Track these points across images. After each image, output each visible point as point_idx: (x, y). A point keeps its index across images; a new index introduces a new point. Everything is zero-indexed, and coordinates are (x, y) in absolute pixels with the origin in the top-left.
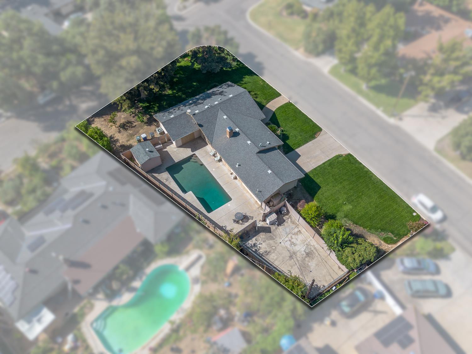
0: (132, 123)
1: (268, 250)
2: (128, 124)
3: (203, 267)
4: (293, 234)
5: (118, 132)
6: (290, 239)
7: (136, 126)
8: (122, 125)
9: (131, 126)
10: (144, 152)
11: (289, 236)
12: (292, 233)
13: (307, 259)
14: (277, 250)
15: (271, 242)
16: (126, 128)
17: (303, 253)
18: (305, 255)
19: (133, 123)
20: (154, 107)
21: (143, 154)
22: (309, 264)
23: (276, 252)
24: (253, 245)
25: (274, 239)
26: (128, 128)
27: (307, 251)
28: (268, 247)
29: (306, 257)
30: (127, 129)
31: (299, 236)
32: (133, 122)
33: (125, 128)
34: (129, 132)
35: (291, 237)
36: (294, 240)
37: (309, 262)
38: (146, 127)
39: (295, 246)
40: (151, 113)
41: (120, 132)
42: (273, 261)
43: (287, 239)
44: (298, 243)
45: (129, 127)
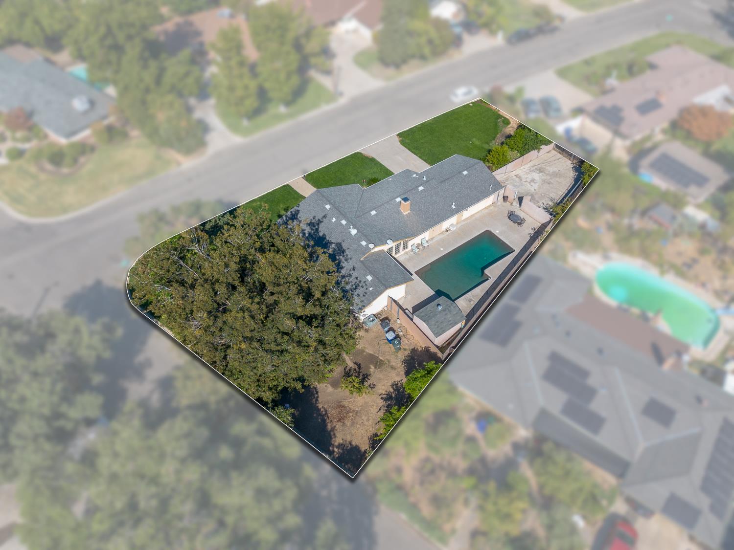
0: (350, 370)
1: (547, 199)
4: (521, 180)
5: (374, 390)
6: (527, 183)
7: (355, 363)
9: (357, 370)
10: (444, 313)
11: (524, 183)
13: (547, 173)
14: (544, 192)
17: (541, 175)
18: (543, 174)
19: (347, 369)
21: (446, 314)
22: (551, 171)
23: (547, 194)
24: (546, 211)
25: (532, 195)
26: (361, 374)
27: (538, 172)
28: (543, 199)
29: (545, 173)
30: (363, 375)
31: (522, 176)
32: (345, 369)
34: (371, 370)
36: (529, 181)
39: (535, 180)
41: (372, 387)
42: (558, 195)
43: (529, 185)
44: (530, 178)
45: (359, 372)
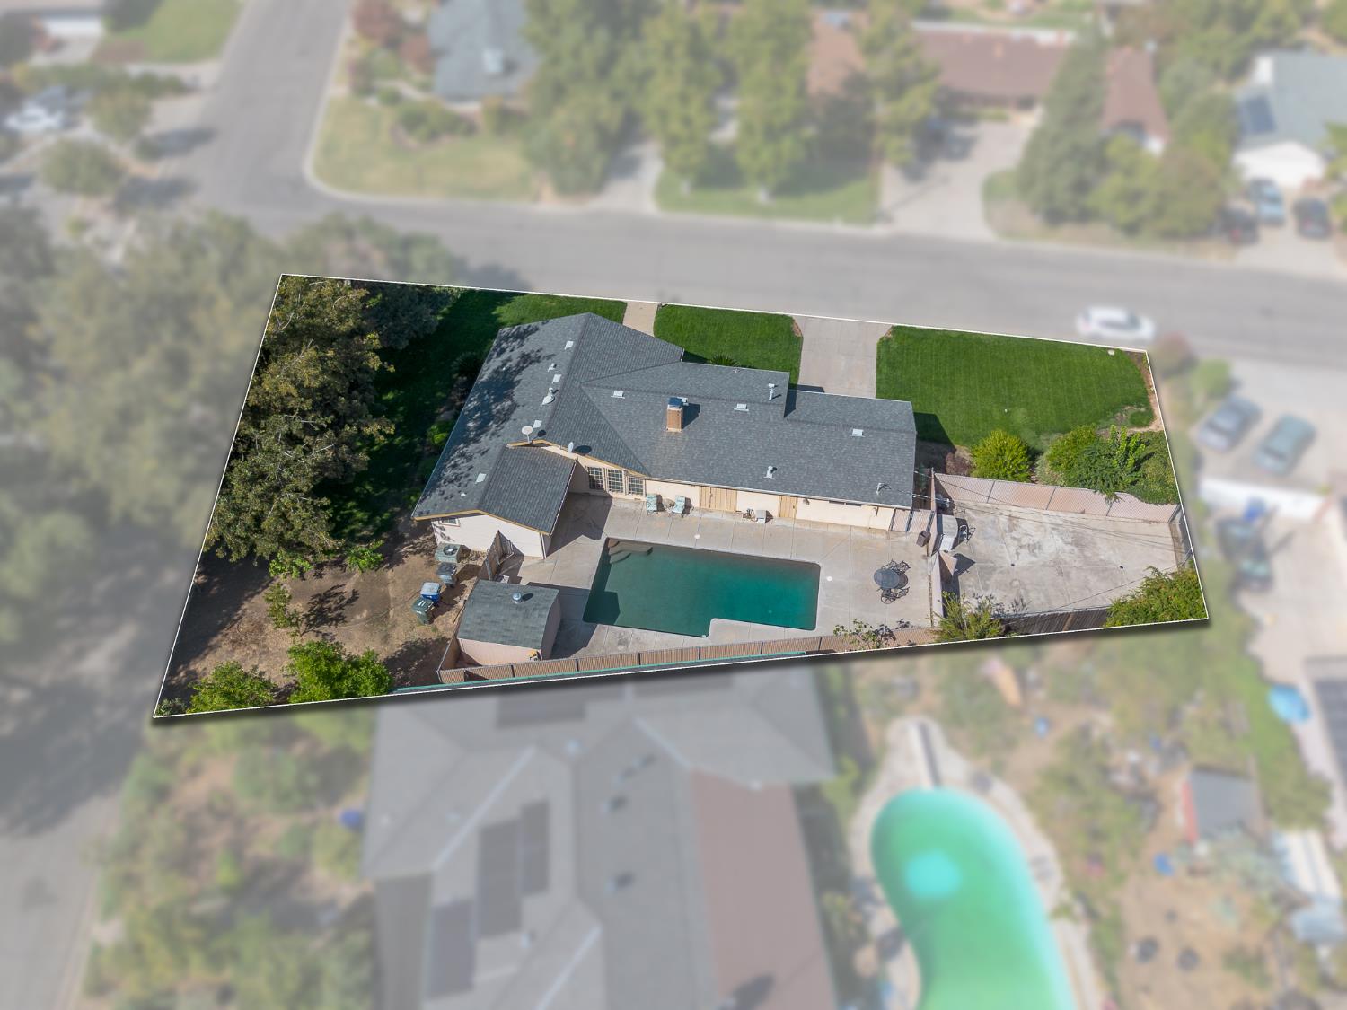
0: (337, 594)
1: (1013, 596)
2: (328, 602)
3: (952, 743)
4: (1011, 531)
6: (1016, 543)
8: (311, 617)
11: (1008, 540)
12: (1005, 531)
13: (1088, 554)
14: (1027, 582)
15: (996, 577)
16: (333, 615)
17: (1068, 548)
18: (1076, 549)
20: (351, 515)
22: (1102, 557)
23: (1028, 587)
25: (994, 569)
27: (1070, 540)
28: (1004, 590)
29: (1082, 551)
31: (1022, 526)
33: (332, 620)
34: (357, 618)
35: (1014, 539)
36: (1025, 541)
37: (1098, 555)
38: (390, 574)
39: (1040, 548)
40: (359, 535)
42: (1048, 606)
43: (1012, 549)
44: (1037, 539)
